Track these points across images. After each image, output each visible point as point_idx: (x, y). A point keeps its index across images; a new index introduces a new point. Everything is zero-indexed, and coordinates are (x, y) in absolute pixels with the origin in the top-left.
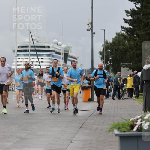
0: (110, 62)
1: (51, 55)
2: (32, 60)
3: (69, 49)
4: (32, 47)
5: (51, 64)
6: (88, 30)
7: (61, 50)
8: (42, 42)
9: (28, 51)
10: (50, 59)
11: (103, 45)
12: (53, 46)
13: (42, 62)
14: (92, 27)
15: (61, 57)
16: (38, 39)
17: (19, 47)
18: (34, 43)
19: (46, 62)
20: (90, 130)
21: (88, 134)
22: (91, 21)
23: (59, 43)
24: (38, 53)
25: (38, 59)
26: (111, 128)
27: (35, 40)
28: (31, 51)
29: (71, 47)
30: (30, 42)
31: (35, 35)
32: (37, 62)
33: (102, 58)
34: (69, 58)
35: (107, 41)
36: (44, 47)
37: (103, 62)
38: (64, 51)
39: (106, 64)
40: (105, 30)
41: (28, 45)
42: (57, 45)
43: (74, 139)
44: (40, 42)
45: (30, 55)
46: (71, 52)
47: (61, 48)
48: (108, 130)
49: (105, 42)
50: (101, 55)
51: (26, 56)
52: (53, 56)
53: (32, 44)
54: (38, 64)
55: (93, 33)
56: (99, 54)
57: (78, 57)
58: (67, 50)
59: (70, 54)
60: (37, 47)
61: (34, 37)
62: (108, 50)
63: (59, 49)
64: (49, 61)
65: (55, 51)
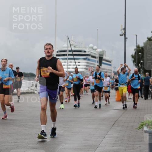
0: (141, 65)
1: (87, 59)
2: (70, 64)
3: (104, 53)
4: (70, 51)
5: (87, 67)
6: (121, 35)
7: (96, 54)
8: (79, 47)
9: (66, 55)
10: (86, 62)
11: (135, 49)
12: (89, 51)
13: (79, 65)
14: (125, 32)
15: (96, 61)
16: (75, 44)
17: (58, 52)
18: (71, 48)
19: (82, 65)
20: (122, 127)
21: (120, 131)
22: (124, 27)
23: (95, 47)
24: (75, 57)
25: (75, 62)
26: (141, 125)
27: (72, 45)
28: (69, 55)
29: (106, 51)
30: (68, 47)
31: (72, 41)
32: (74, 65)
33: (134, 61)
34: (103, 61)
35: (138, 45)
36: (80, 51)
37: (135, 65)
38: (99, 55)
39: (138, 66)
40: (136, 35)
41: (66, 50)
42: (93, 49)
43: (107, 136)
44: (77, 47)
45: (67, 59)
46: (105, 56)
47: (96, 52)
48: (138, 127)
49: (136, 46)
50: (133, 58)
51: (64, 60)
52: (89, 60)
53: (70, 49)
54: (75, 67)
55: (126, 38)
56: (131, 57)
57: (112, 61)
58: (101, 54)
59: (104, 57)
60: (75, 51)
61: (71, 42)
62: (140, 54)
63: (94, 54)
64: (85, 64)
65: (91, 55)
